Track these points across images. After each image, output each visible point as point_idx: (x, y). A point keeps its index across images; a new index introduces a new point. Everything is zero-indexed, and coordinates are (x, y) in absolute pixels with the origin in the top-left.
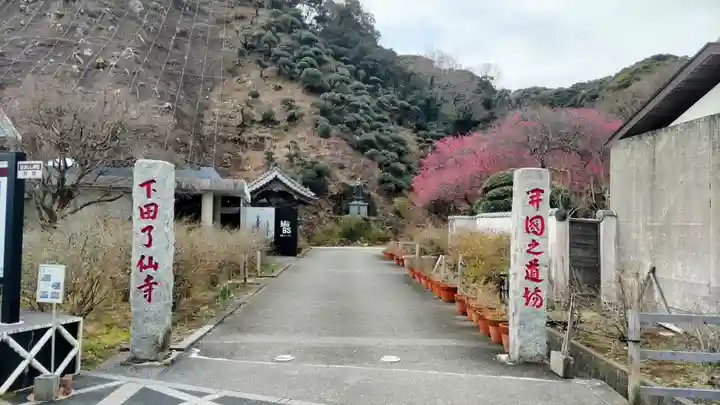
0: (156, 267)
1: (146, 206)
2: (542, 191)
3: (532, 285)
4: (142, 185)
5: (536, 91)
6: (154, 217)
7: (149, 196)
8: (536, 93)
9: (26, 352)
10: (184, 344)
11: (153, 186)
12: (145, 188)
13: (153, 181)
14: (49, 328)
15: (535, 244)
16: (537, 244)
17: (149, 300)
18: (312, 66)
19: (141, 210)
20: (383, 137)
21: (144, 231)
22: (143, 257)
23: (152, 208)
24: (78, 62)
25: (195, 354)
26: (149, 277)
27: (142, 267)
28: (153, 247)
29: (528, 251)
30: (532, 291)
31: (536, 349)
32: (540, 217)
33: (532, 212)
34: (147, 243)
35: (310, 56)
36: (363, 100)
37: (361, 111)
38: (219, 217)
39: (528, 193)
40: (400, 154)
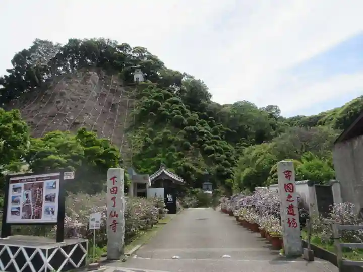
0: (117, 216)
1: (113, 188)
2: (291, 172)
3: (291, 217)
4: (111, 179)
5: (299, 118)
6: (116, 193)
7: (114, 184)
8: (299, 119)
9: (66, 255)
10: (130, 253)
11: (116, 179)
13: (115, 177)
14: (75, 244)
15: (290, 197)
16: (291, 197)
17: (115, 231)
18: (178, 114)
19: (111, 190)
20: (217, 147)
21: (112, 199)
22: (112, 211)
23: (115, 189)
24: (67, 123)
25: (135, 257)
26: (115, 221)
27: (112, 216)
28: (116, 207)
29: (288, 200)
30: (291, 220)
31: (296, 249)
32: (291, 184)
33: (287, 182)
34: (113, 205)
35: (177, 109)
36: (205, 129)
37: (205, 135)
38: (136, 194)
39: (284, 173)
40: (227, 155)
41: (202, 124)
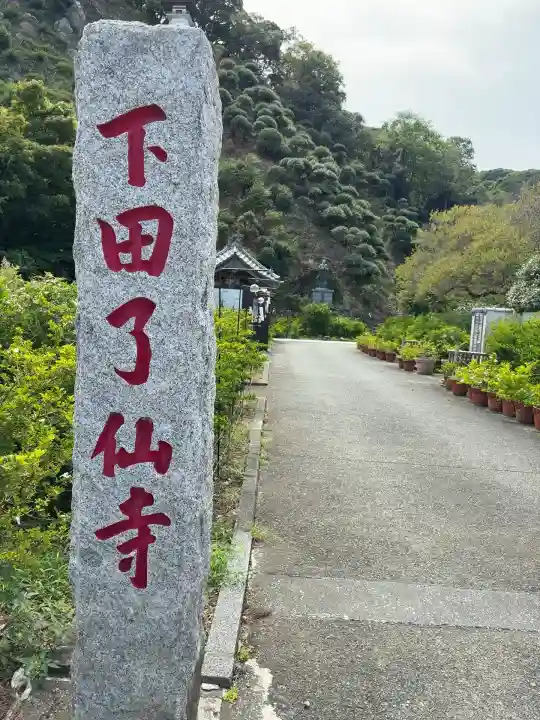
0: (162, 458)
1: (129, 218)
4: (108, 130)
6: (155, 266)
7: (137, 178)
8: (501, 175)
11: (154, 134)
12: (120, 143)
13: (155, 113)
17: (140, 581)
18: (270, 125)
21: (116, 318)
22: (115, 420)
23: (151, 227)
26: (140, 497)
27: (113, 457)
28: (151, 386)
34: (130, 366)
35: (268, 114)
36: (328, 168)
41: (320, 156)
